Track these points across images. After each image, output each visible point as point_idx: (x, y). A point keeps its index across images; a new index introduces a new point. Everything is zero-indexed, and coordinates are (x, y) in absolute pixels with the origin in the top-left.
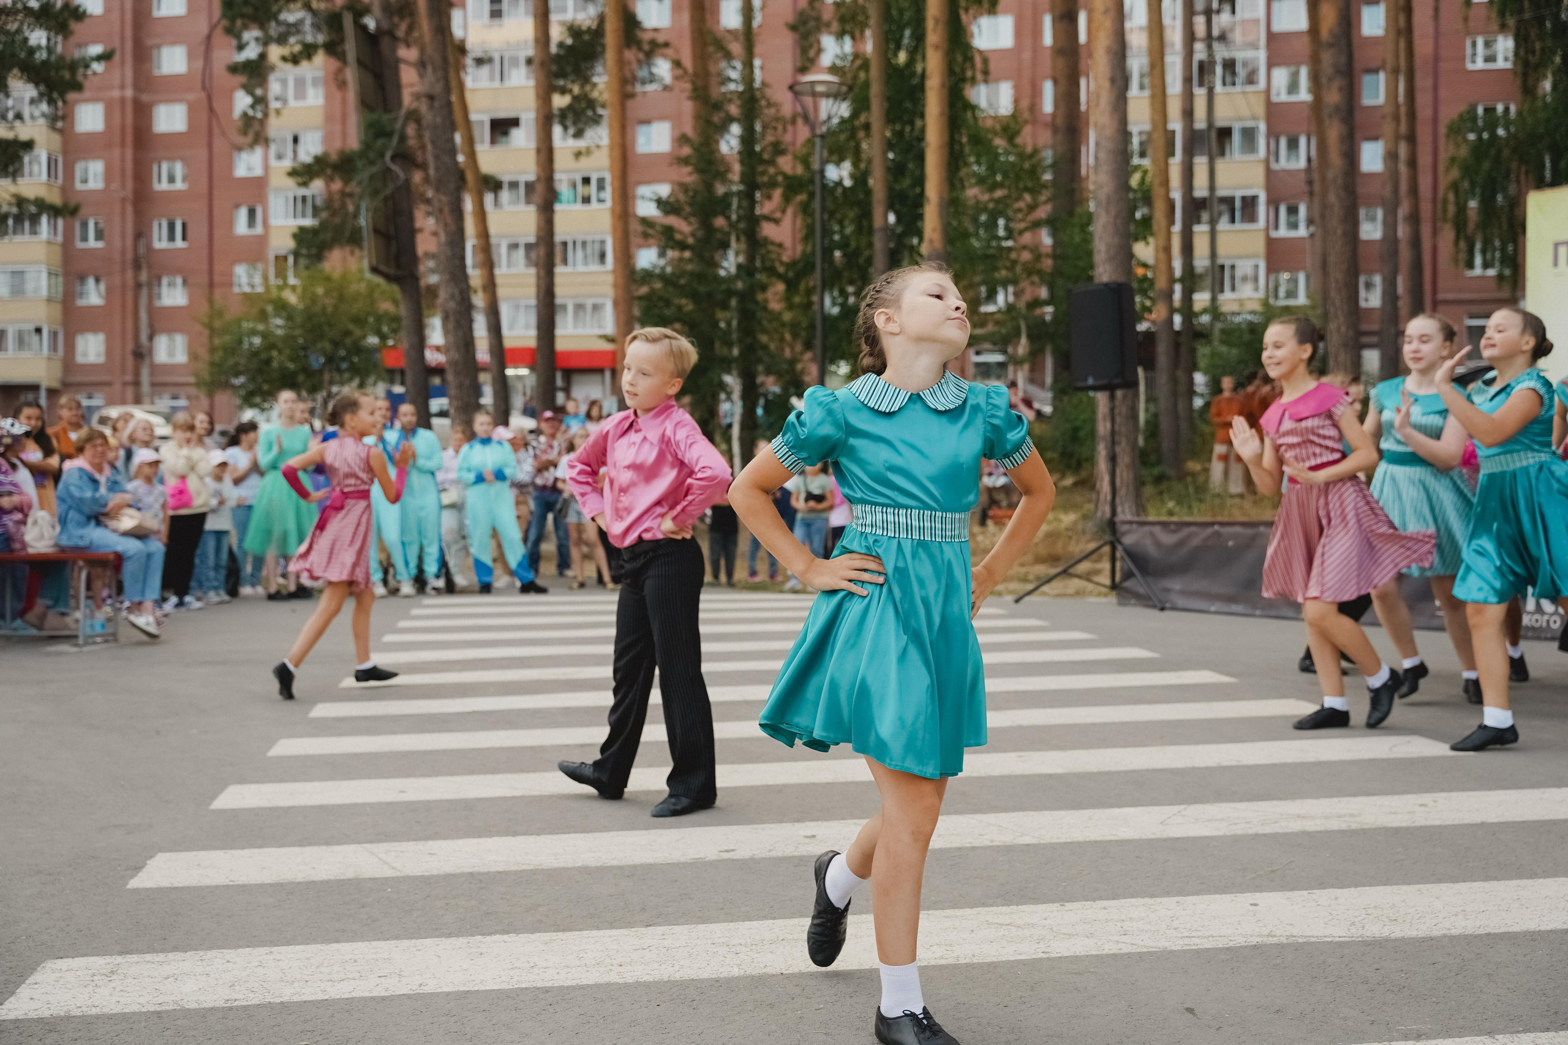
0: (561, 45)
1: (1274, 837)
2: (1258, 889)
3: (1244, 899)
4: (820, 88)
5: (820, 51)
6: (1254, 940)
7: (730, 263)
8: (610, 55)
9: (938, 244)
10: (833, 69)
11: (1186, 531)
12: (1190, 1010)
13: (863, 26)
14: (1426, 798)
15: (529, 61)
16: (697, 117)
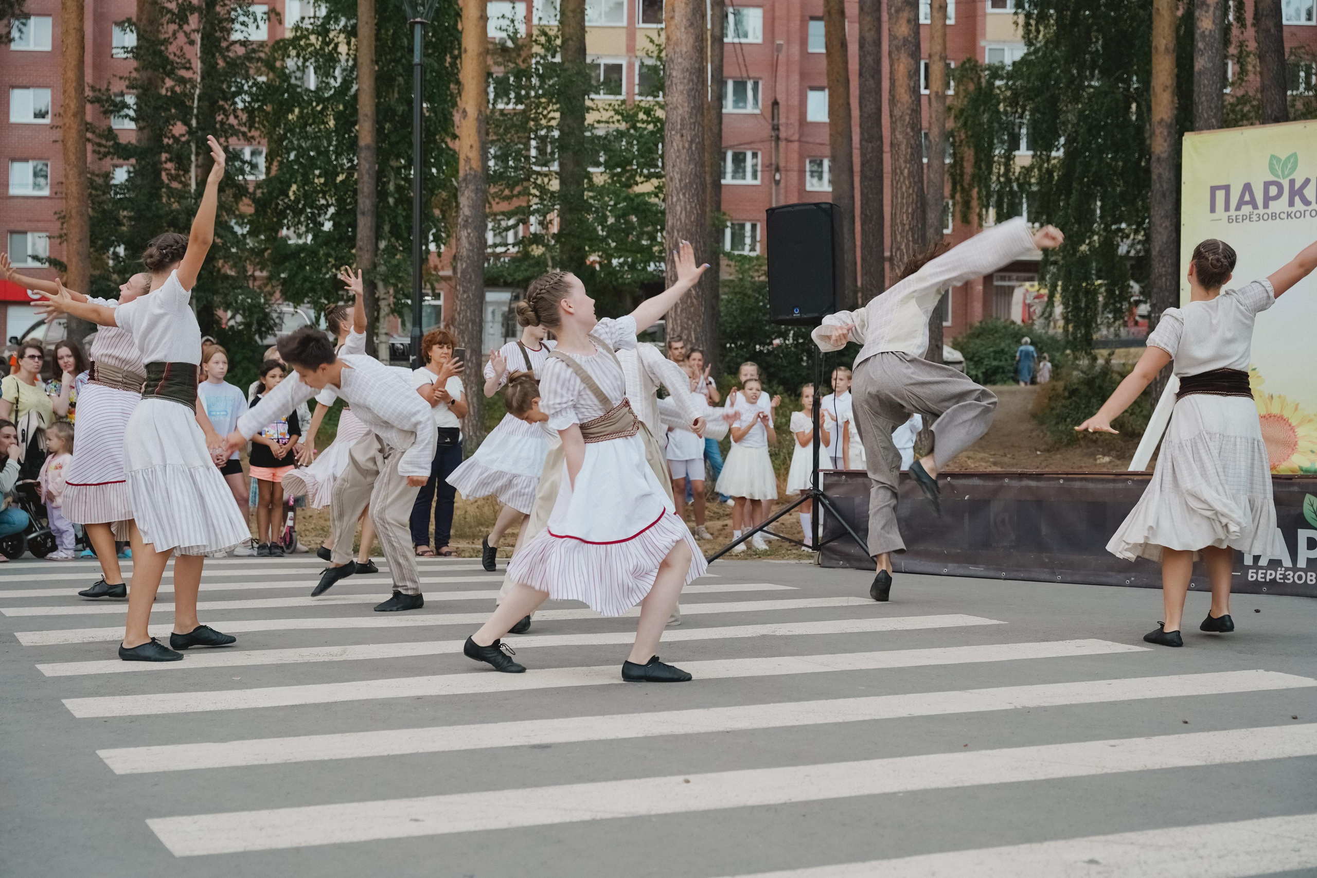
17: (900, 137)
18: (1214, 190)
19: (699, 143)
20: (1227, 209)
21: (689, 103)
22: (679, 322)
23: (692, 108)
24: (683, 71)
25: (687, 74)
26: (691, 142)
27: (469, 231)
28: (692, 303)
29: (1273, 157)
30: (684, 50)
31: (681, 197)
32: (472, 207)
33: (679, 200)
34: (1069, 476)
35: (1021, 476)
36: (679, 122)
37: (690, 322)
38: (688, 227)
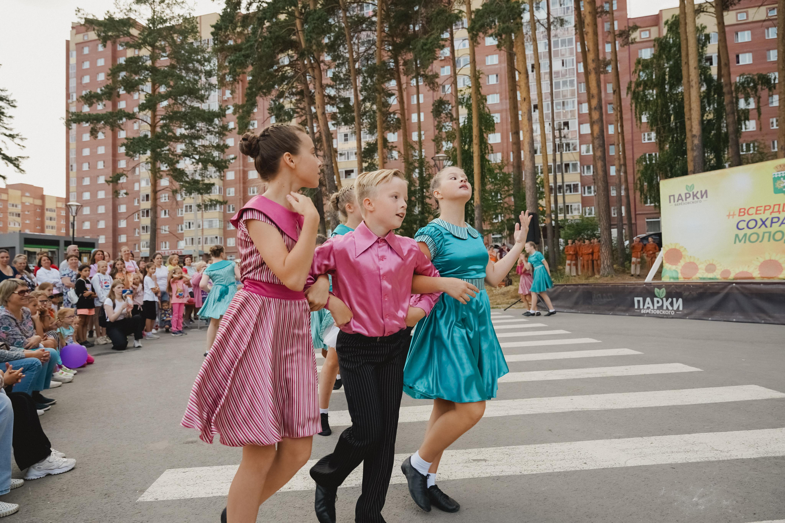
0: (365, 148)
1: (579, 379)
2: (574, 395)
3: (569, 398)
4: (441, 158)
5: (442, 146)
6: (571, 410)
7: (417, 210)
8: (379, 151)
9: (479, 203)
10: (446, 152)
11: (556, 287)
12: (550, 430)
13: (454, 138)
14: (628, 367)
15: (356, 154)
16: (405, 167)
17: (600, 184)
18: (670, 196)
20: (674, 202)
29: (687, 186)
32: (479, 214)
34: (595, 284)
35: (583, 285)
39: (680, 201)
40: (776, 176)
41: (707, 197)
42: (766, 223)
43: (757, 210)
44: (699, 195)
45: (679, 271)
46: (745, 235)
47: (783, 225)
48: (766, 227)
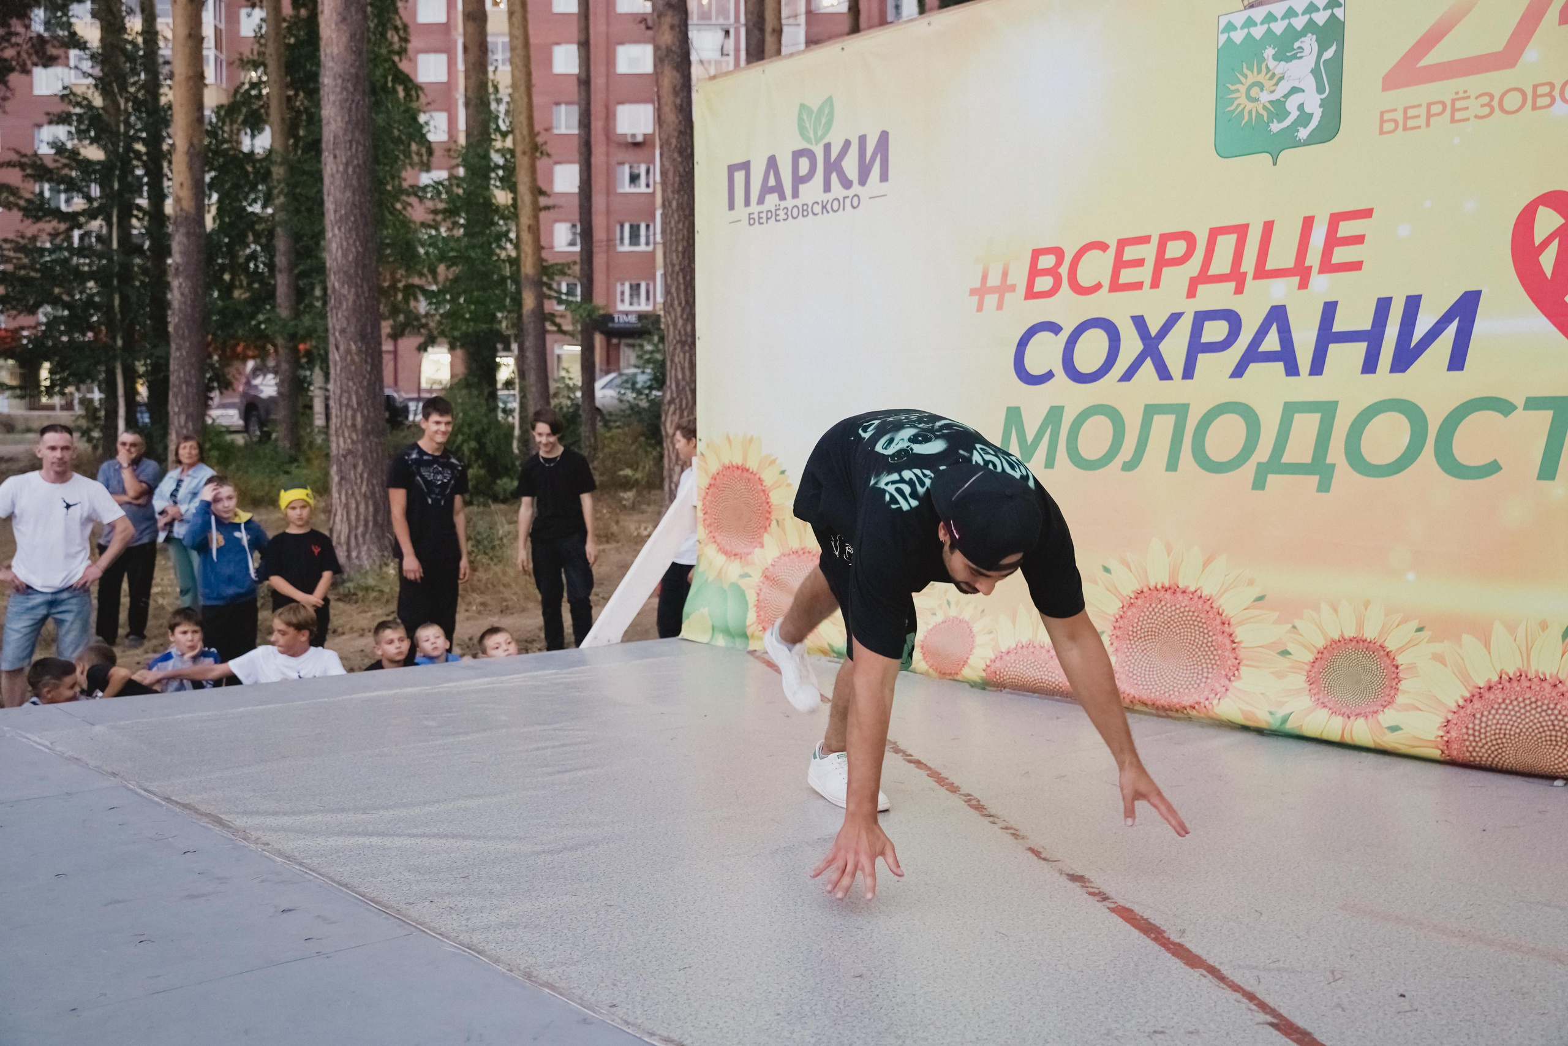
18: (732, 169)
19: (359, 166)
20: (747, 203)
21: (343, 117)
22: (338, 383)
23: (348, 123)
24: (335, 79)
25: (339, 81)
26: (347, 165)
27: (181, 280)
28: (352, 360)
29: (801, 107)
30: (336, 51)
31: (336, 231)
33: (334, 235)
36: (332, 139)
37: (351, 384)
38: (345, 269)
39: (772, 199)
40: (1238, 37)
41: (884, 177)
42: (1163, 347)
43: (1120, 264)
44: (850, 165)
45: (752, 597)
46: (1055, 414)
47: (1252, 366)
48: (1164, 373)
